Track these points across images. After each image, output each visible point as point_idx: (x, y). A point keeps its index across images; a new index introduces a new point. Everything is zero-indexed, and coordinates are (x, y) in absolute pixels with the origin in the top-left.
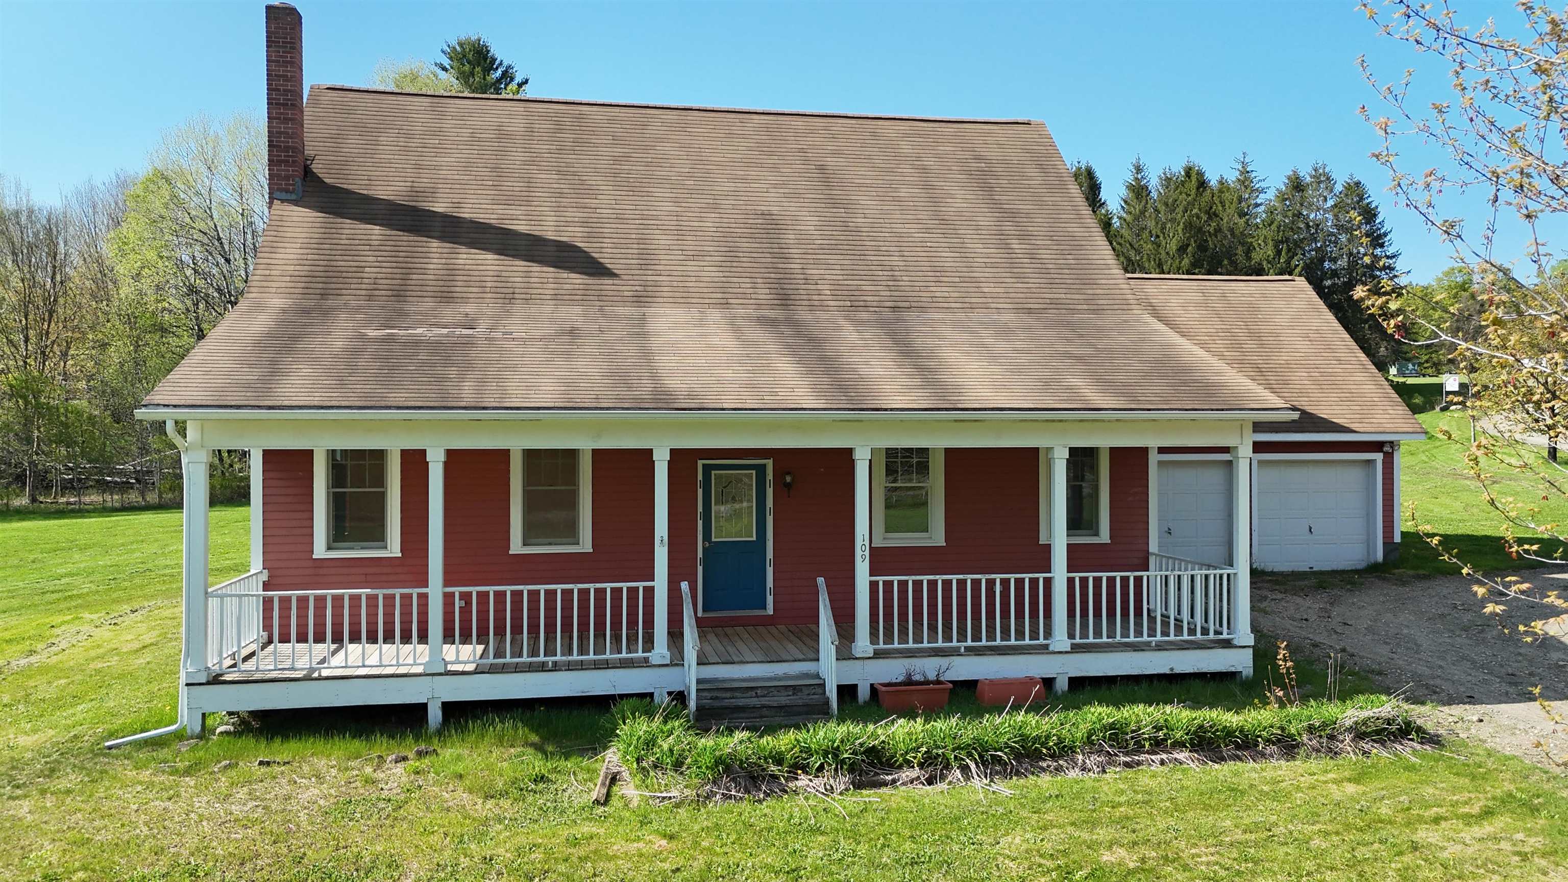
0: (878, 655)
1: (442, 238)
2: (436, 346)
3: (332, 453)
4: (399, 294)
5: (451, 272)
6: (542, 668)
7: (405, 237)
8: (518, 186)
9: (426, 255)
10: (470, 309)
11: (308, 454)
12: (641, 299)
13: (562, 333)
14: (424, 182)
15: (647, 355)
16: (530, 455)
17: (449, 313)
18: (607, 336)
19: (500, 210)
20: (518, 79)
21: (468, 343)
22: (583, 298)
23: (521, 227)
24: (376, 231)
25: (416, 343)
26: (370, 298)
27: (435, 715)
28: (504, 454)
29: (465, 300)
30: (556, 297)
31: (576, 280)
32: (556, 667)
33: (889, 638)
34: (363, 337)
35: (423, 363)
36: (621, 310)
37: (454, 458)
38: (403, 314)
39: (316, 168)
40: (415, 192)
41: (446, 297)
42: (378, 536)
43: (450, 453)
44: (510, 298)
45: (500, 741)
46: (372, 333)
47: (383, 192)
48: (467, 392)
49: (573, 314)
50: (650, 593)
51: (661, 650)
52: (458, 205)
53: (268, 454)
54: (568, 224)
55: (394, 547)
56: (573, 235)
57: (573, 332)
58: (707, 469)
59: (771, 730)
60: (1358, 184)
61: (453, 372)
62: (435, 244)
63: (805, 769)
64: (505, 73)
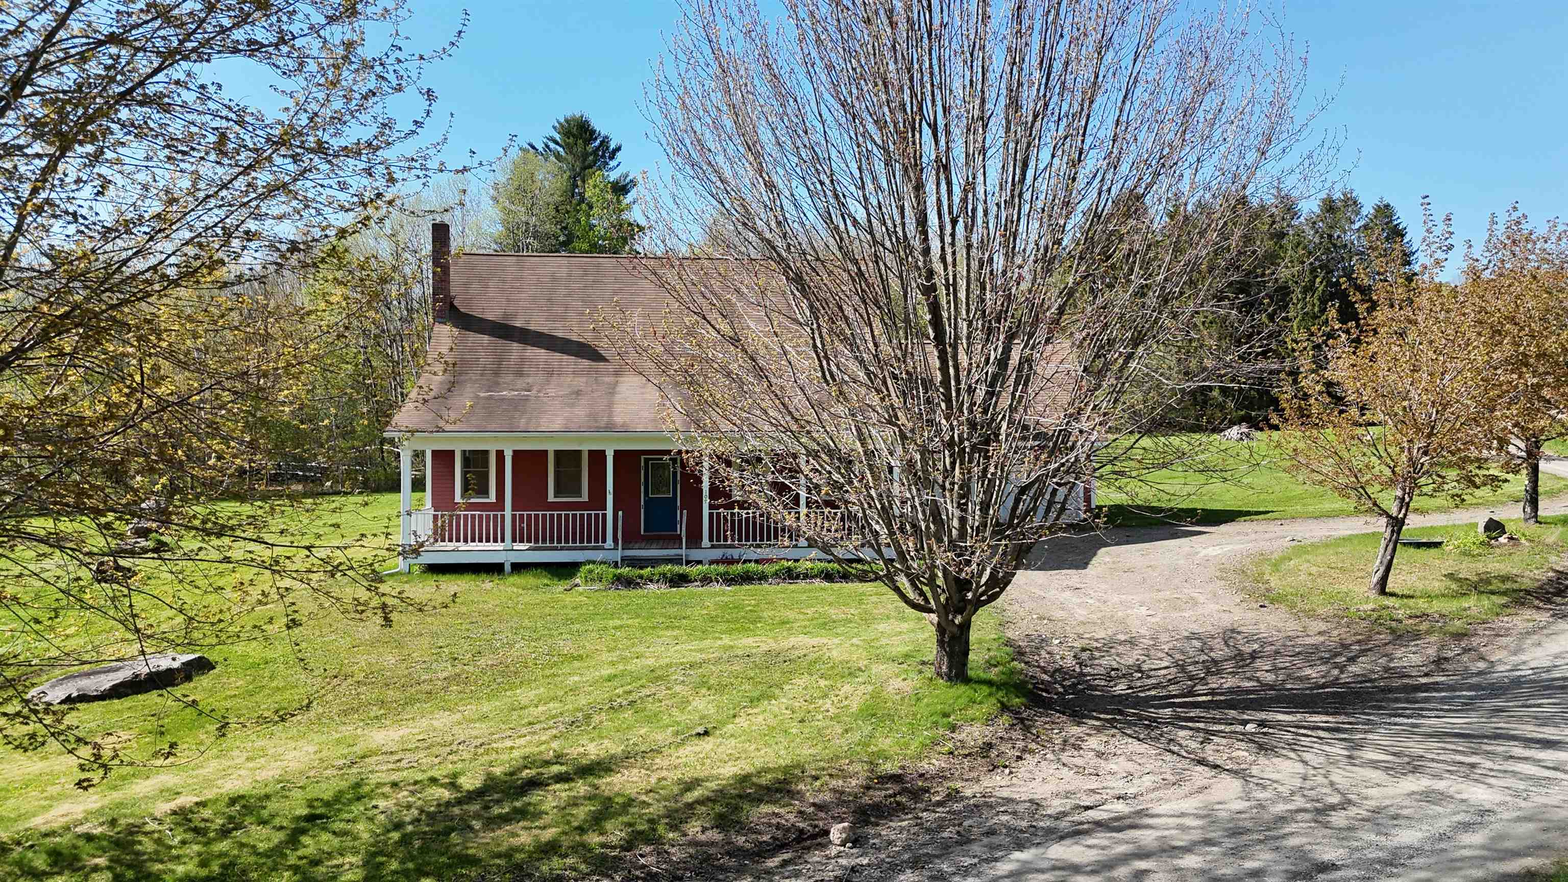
0: (713, 547)
1: (519, 342)
2: (511, 400)
3: (464, 452)
4: (496, 373)
5: (523, 359)
6: (556, 549)
7: (501, 341)
8: (560, 310)
9: (510, 351)
10: (530, 380)
11: (452, 453)
12: (617, 373)
13: (573, 393)
14: (511, 310)
15: (610, 405)
16: (557, 453)
17: (521, 383)
18: (595, 395)
19: (550, 325)
20: (613, 146)
21: (526, 399)
22: (588, 372)
23: (560, 334)
24: (486, 338)
25: (503, 399)
26: (482, 375)
27: (508, 568)
28: (545, 452)
29: (528, 375)
30: (574, 373)
31: (586, 363)
32: (562, 549)
33: (718, 540)
34: (477, 397)
35: (505, 410)
36: (607, 379)
37: (516, 454)
38: (498, 384)
39: (456, 303)
40: (506, 316)
41: (520, 374)
42: (485, 492)
43: (514, 451)
44: (550, 374)
45: (534, 576)
46: (482, 395)
47: (490, 316)
48: (522, 423)
49: (580, 382)
50: (604, 516)
51: (610, 542)
52: (528, 322)
53: (434, 453)
54: (585, 331)
55: (492, 498)
56: (588, 338)
57: (578, 393)
58: (647, 460)
59: (641, 568)
60: (1387, 206)
61: (517, 414)
62: (515, 344)
63: (651, 581)
64: (602, 142)
